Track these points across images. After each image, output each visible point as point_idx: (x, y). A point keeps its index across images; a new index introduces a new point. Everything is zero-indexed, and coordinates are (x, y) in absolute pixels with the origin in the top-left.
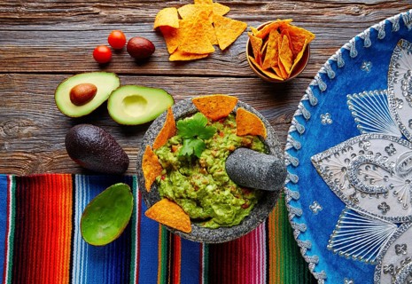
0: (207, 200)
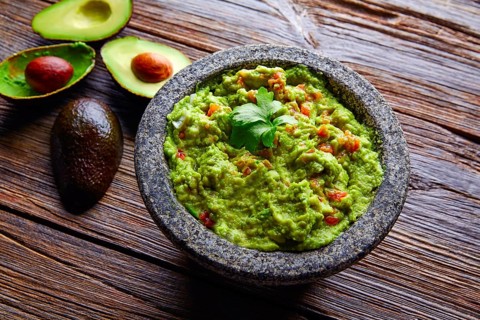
0: (264, 194)
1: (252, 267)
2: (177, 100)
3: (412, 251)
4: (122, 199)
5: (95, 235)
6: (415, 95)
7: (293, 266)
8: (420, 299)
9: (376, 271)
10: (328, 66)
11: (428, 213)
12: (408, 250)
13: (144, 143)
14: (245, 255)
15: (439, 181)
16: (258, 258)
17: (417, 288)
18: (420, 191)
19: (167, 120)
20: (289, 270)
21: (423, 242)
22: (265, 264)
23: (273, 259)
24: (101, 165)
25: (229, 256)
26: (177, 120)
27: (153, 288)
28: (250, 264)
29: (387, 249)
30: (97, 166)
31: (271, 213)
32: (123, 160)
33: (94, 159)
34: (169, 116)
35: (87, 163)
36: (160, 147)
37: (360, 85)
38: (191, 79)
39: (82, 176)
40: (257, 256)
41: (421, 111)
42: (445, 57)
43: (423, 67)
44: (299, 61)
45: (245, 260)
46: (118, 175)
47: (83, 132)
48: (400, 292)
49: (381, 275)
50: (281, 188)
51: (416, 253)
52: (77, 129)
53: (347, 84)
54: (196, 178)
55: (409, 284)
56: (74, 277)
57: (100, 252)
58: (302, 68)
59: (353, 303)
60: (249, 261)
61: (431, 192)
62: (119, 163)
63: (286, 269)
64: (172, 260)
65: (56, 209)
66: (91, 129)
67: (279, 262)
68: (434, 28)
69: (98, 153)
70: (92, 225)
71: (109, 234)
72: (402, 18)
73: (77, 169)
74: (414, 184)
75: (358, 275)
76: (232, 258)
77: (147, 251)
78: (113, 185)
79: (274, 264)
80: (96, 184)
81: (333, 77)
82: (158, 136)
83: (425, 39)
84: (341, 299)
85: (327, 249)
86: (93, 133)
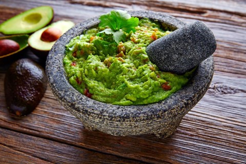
1: (116, 114)
2: (72, 38)
3: (228, 127)
4: (46, 110)
5: (28, 130)
6: (221, 48)
7: (142, 112)
8: (235, 152)
9: (205, 138)
10: (161, 17)
11: (235, 105)
12: (225, 126)
13: (52, 58)
14: (111, 108)
15: (240, 88)
16: (120, 109)
17: (233, 146)
18: (229, 94)
19: (66, 47)
20: (139, 114)
21: (234, 121)
22: (124, 112)
23: (129, 109)
24: (32, 90)
25: (101, 109)
26: (71, 47)
27: (63, 157)
28: (114, 112)
29: (210, 126)
30: (30, 90)
31: (126, 86)
32: (47, 91)
33: (28, 86)
34: (67, 45)
35: (24, 89)
36: (61, 60)
37: (180, 23)
38: (81, 28)
39: (20, 96)
40: (118, 108)
41: (225, 55)
42: (237, 28)
43: (224, 34)
44: (144, 16)
45: (111, 111)
46: (43, 99)
47: (22, 72)
48: (222, 149)
49: (208, 140)
50: (131, 72)
51: (230, 127)
52: (19, 71)
53: (172, 24)
54: (81, 71)
55: (227, 144)
56: (14, 154)
57: (31, 139)
58: (146, 19)
59: (191, 157)
60: (114, 111)
61: (236, 94)
62: (45, 92)
63: (138, 113)
64: (75, 141)
65: (5, 118)
66: (26, 71)
67: (132, 111)
68: (229, 16)
69: (31, 83)
70: (27, 125)
71: (36, 129)
72: (209, 13)
73: (18, 93)
74: (225, 91)
75: (193, 141)
76: (103, 110)
77: (59, 137)
78: (40, 104)
79: (130, 111)
80: (29, 100)
81: (163, 21)
82: (60, 55)
83: (223, 21)
84: (183, 155)
85: (163, 102)
86: (28, 72)
